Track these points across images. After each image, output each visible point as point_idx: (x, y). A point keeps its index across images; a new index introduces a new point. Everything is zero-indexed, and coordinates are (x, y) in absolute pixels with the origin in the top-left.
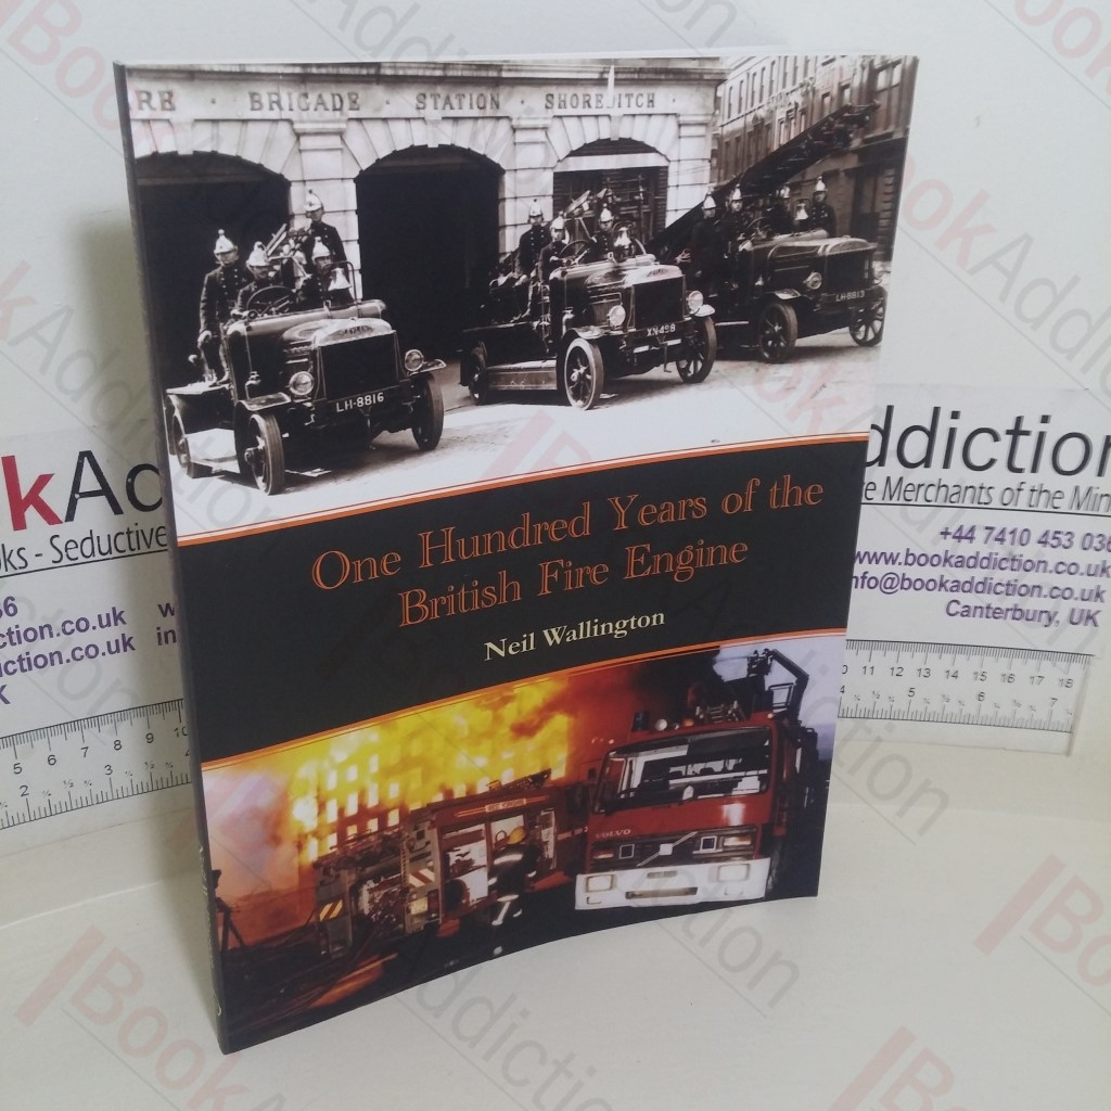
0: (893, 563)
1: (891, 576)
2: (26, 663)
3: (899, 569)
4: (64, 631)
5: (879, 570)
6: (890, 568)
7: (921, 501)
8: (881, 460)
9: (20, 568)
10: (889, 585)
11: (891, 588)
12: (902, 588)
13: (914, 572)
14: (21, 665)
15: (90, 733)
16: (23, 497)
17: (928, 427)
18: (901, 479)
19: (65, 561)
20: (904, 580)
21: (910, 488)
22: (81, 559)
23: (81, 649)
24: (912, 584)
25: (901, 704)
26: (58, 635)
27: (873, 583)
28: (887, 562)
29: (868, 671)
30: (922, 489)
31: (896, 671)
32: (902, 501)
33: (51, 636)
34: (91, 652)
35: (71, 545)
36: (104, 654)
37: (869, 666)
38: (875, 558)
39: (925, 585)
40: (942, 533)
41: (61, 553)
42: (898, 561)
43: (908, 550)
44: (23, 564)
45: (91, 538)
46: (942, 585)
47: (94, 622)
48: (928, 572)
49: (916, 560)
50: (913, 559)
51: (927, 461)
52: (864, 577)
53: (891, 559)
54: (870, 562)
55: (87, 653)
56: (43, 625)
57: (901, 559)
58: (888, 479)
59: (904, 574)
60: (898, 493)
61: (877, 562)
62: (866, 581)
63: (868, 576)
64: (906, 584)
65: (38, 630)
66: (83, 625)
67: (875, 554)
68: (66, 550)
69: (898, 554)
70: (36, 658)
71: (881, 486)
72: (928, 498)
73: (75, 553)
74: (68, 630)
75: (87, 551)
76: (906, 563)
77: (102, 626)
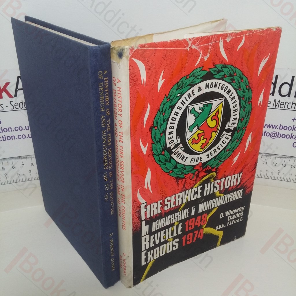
0: (275, 128)
1: (274, 133)
2: (4, 138)
3: (277, 131)
4: (15, 130)
5: (270, 130)
6: (274, 130)
7: (286, 108)
8: (273, 94)
9: (2, 110)
10: (273, 136)
11: (274, 136)
12: (278, 137)
13: (282, 132)
14: (3, 139)
15: (24, 160)
16: (1, 89)
17: (290, 83)
18: (280, 100)
19: (15, 109)
20: (278, 134)
21: (282, 103)
22: (19, 109)
23: (20, 136)
24: (281, 136)
25: (275, 175)
26: (14, 131)
27: (268, 134)
28: (273, 128)
29: (265, 163)
30: (287, 104)
31: (274, 164)
32: (279, 108)
33: (12, 131)
34: (23, 136)
35: (16, 104)
36: (27, 138)
37: (265, 162)
38: (269, 126)
39: (286, 136)
40: (293, 119)
41: (13, 106)
42: (277, 128)
43: (281, 124)
44: (2, 109)
45: (22, 103)
46: (292, 137)
47: (24, 128)
48: (287, 132)
49: (283, 128)
50: (282, 127)
51: (289, 95)
52: (265, 132)
53: (275, 127)
54: (267, 127)
55: (22, 137)
56: (9, 127)
57: (278, 127)
58: (275, 100)
59: (279, 133)
60: (277, 105)
61: (270, 128)
62: (266, 134)
63: (267, 132)
64: (279, 136)
65: (8, 129)
66: (21, 129)
67: (269, 125)
68: (15, 106)
69: (277, 126)
70: (8, 137)
71: (272, 102)
72: (288, 107)
73: (17, 107)
74: (17, 130)
75: (21, 107)
76: (280, 129)
77: (26, 129)
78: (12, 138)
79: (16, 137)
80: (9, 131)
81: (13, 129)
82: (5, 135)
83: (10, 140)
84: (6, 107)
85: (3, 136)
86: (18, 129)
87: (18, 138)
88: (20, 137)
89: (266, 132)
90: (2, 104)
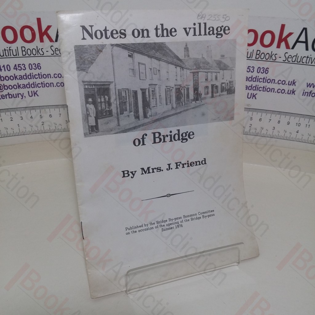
78: (51, 85)
79: (55, 85)
80: (48, 78)
81: (52, 76)
82: (44, 82)
83: (48, 87)
84: (47, 51)
85: (42, 82)
86: (57, 76)
87: (56, 86)
88: (58, 85)
89: (312, 92)
90: (43, 49)
